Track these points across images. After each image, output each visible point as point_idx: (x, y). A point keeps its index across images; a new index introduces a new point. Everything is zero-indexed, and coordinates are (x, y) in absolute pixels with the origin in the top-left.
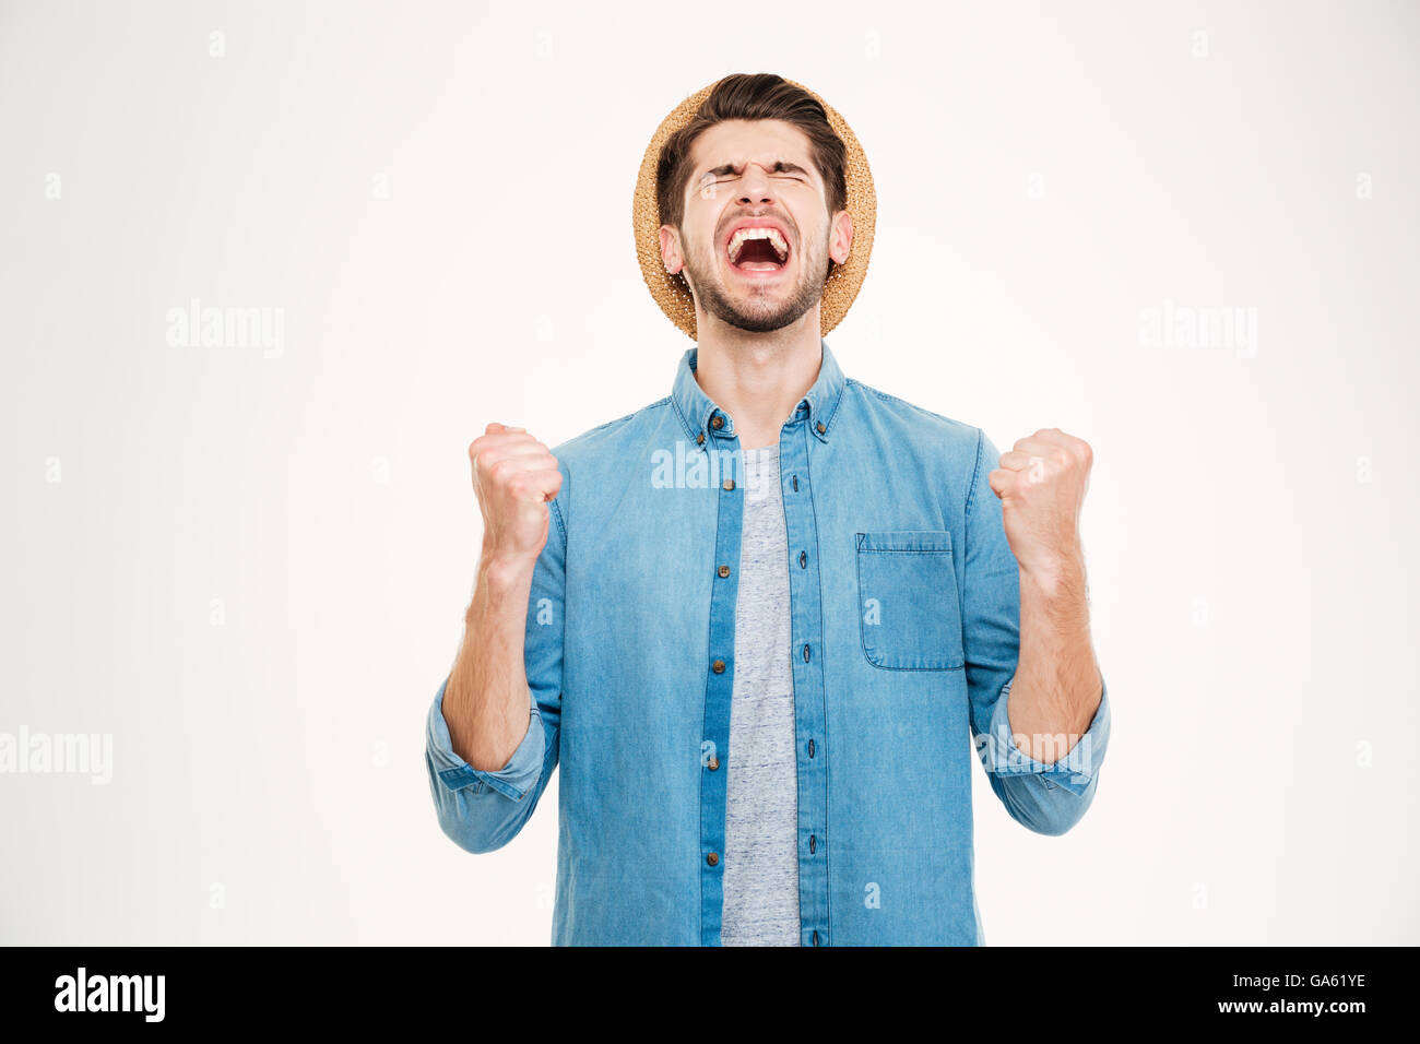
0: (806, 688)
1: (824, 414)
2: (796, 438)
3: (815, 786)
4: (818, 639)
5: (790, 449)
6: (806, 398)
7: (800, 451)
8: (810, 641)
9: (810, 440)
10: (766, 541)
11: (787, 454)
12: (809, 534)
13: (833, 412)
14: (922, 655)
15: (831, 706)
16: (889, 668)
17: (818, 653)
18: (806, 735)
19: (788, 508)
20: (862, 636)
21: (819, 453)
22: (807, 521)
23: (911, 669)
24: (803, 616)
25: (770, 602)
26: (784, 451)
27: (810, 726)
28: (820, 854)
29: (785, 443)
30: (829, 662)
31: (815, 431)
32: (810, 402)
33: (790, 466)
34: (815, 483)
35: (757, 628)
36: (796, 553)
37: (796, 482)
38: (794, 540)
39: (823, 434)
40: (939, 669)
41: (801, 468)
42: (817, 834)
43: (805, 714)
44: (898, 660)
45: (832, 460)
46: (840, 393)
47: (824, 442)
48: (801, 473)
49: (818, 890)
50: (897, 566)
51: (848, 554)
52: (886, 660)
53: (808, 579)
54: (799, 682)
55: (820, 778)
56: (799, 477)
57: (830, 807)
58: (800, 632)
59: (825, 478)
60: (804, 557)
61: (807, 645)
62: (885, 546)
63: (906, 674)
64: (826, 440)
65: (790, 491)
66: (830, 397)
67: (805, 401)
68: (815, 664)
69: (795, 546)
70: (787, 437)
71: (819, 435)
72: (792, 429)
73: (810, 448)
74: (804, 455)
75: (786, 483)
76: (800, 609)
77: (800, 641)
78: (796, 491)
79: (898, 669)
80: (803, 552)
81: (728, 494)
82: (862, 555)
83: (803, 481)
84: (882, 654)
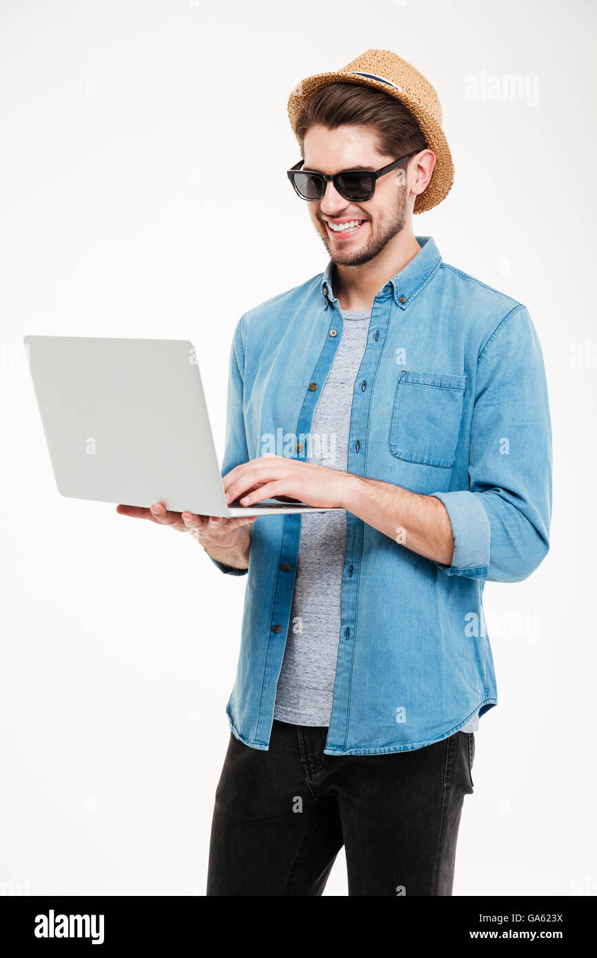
0: (354, 469)
1: (408, 291)
2: (387, 305)
4: (364, 438)
5: (379, 312)
7: (386, 314)
8: (360, 439)
9: (393, 307)
11: (376, 316)
12: (373, 369)
14: (430, 455)
16: (404, 460)
17: (363, 446)
19: (368, 351)
20: (390, 436)
21: (397, 314)
22: (374, 360)
23: (420, 463)
24: (357, 421)
26: (374, 314)
28: (354, 577)
29: (376, 308)
30: (370, 453)
31: (398, 302)
32: (394, 283)
33: (376, 324)
35: (333, 425)
36: (361, 381)
37: (378, 334)
38: (362, 373)
39: (403, 303)
40: (438, 466)
41: (381, 326)
42: (355, 565)
44: (412, 455)
45: (404, 320)
47: (402, 310)
48: (382, 329)
49: (351, 601)
50: (422, 394)
51: (392, 384)
52: (403, 454)
53: (364, 399)
54: (351, 464)
56: (380, 332)
58: (354, 432)
59: (395, 332)
60: (365, 384)
61: (358, 442)
62: (417, 381)
63: (415, 466)
64: (404, 307)
65: (372, 341)
67: (391, 282)
68: (361, 453)
69: (362, 376)
70: (378, 305)
71: (400, 304)
72: (381, 300)
73: (393, 312)
74: (387, 317)
75: (371, 335)
76: (355, 417)
77: (355, 438)
78: (376, 341)
79: (411, 462)
80: (364, 381)
81: (332, 339)
82: (400, 385)
83: (382, 334)
84: (402, 450)
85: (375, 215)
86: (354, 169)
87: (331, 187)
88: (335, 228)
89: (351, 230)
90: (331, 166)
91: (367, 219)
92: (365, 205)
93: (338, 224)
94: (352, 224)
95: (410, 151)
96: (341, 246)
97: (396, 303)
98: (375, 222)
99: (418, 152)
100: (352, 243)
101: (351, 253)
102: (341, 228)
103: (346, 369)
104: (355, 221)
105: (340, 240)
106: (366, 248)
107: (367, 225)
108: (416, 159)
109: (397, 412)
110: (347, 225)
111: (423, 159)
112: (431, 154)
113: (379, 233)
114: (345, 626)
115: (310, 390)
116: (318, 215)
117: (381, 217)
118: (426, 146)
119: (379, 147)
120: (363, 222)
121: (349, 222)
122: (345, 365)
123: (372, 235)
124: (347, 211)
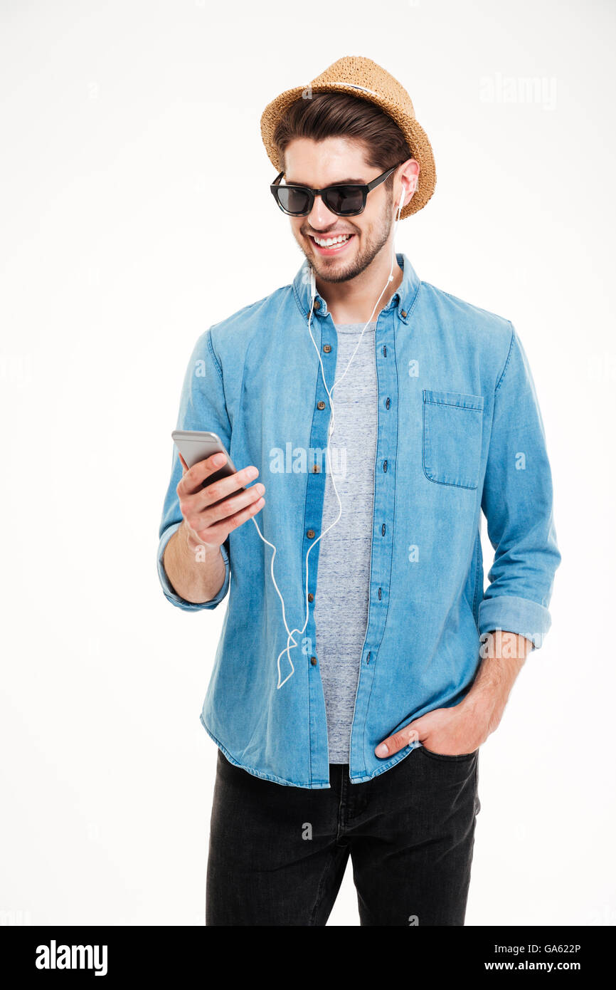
0: (383, 489)
1: (406, 305)
2: (387, 321)
3: (384, 554)
4: (394, 458)
5: (383, 327)
6: (397, 292)
7: (389, 329)
8: (389, 458)
9: (396, 322)
10: (364, 388)
11: (380, 331)
12: (393, 387)
13: (412, 303)
14: (460, 476)
15: (398, 503)
16: (438, 483)
17: (393, 466)
18: (381, 521)
19: (379, 368)
20: (423, 458)
21: (402, 331)
22: (392, 377)
23: (452, 485)
24: (385, 440)
25: (365, 430)
26: (379, 329)
27: (384, 514)
28: (384, 601)
29: (381, 323)
30: (400, 474)
31: (400, 316)
32: (401, 296)
33: (382, 339)
34: (398, 351)
36: (383, 399)
37: (385, 351)
38: (383, 390)
39: (405, 318)
41: (389, 341)
42: (384, 588)
43: (381, 506)
44: (444, 478)
45: (411, 336)
46: (417, 290)
47: (405, 324)
48: (389, 344)
49: (380, 625)
50: (448, 415)
51: (418, 403)
52: (437, 477)
53: (390, 416)
54: (379, 484)
55: (388, 550)
56: (388, 347)
57: (393, 570)
58: (382, 451)
59: (405, 348)
60: (388, 403)
61: (386, 461)
62: (442, 401)
63: (448, 487)
64: (407, 322)
65: (381, 356)
66: (410, 293)
67: (397, 295)
68: (390, 474)
69: (383, 394)
70: (383, 319)
71: (402, 319)
72: (386, 314)
73: (396, 327)
74: (391, 332)
75: (379, 351)
76: (384, 436)
77: (383, 458)
78: (386, 356)
79: (444, 484)
80: (388, 398)
81: (327, 355)
82: (426, 405)
83: (390, 350)
84: (435, 472)
85: (364, 229)
86: (343, 182)
87: (319, 202)
88: (322, 243)
89: (339, 245)
90: (319, 179)
91: (356, 233)
92: (356, 219)
93: (325, 238)
94: (340, 239)
95: (396, 161)
96: (328, 263)
97: (399, 317)
98: (364, 235)
99: (403, 162)
100: (340, 259)
101: (340, 269)
102: (329, 242)
103: (358, 388)
104: (343, 235)
105: (328, 257)
106: (355, 263)
107: (355, 239)
108: (402, 170)
109: (428, 433)
110: (335, 241)
111: (407, 169)
112: (415, 163)
113: (368, 247)
114: (368, 650)
115: (318, 409)
116: (302, 231)
117: (370, 231)
118: (410, 156)
119: (368, 159)
120: (351, 236)
121: (337, 236)
122: (356, 384)
123: (360, 250)
124: (336, 226)
